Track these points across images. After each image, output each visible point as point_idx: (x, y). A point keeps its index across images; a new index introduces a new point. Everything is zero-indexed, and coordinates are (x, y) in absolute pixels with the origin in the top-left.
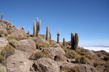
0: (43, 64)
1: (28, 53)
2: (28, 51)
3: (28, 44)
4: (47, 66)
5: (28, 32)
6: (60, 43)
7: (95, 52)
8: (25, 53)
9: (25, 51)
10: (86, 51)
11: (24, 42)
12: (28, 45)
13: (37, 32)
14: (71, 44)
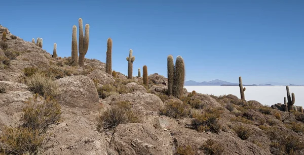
0: (139, 141)
1: (83, 110)
2: (82, 104)
3: (80, 87)
4: (150, 146)
5: (55, 53)
6: (134, 78)
7: (219, 99)
8: (75, 110)
9: (74, 106)
10: (203, 97)
11: (70, 83)
12: (82, 90)
13: (82, 55)
14: (166, 82)
